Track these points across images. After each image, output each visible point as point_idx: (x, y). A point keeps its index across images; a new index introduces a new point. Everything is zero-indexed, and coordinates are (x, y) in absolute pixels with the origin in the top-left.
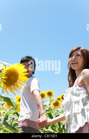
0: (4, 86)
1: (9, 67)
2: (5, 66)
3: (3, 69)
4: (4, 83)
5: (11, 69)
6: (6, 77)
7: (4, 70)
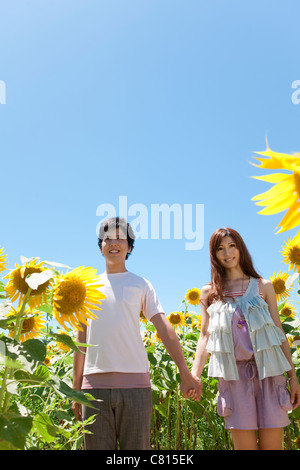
0: (57, 315)
1: (66, 276)
2: (57, 273)
3: (52, 280)
4: (58, 309)
5: (71, 280)
6: (61, 298)
7: (55, 280)
